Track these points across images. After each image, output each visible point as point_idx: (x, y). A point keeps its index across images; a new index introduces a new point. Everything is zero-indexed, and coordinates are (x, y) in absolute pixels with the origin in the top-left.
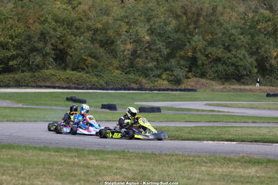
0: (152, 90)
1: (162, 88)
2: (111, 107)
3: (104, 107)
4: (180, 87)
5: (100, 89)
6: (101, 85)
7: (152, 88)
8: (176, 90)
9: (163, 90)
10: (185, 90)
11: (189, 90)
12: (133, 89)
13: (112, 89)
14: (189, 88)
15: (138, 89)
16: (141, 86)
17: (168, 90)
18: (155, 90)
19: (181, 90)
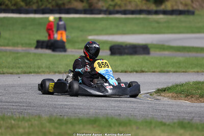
0: (111, 13)
1: (129, 8)
2: (56, 46)
3: (40, 45)
4: (162, 7)
5: (13, 12)
6: (15, 5)
7: (111, 8)
8: (156, 13)
9: (133, 12)
10: (172, 12)
11: (181, 13)
12: (76, 11)
13: (36, 12)
14: (181, 8)
15: (85, 12)
16: (91, 5)
17: (140, 12)
18: (118, 12)
19: (165, 12)
